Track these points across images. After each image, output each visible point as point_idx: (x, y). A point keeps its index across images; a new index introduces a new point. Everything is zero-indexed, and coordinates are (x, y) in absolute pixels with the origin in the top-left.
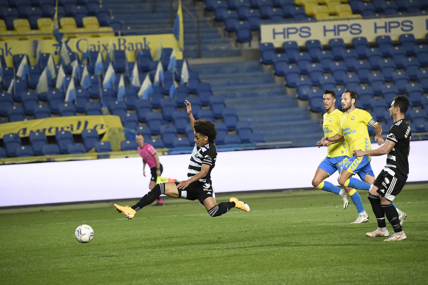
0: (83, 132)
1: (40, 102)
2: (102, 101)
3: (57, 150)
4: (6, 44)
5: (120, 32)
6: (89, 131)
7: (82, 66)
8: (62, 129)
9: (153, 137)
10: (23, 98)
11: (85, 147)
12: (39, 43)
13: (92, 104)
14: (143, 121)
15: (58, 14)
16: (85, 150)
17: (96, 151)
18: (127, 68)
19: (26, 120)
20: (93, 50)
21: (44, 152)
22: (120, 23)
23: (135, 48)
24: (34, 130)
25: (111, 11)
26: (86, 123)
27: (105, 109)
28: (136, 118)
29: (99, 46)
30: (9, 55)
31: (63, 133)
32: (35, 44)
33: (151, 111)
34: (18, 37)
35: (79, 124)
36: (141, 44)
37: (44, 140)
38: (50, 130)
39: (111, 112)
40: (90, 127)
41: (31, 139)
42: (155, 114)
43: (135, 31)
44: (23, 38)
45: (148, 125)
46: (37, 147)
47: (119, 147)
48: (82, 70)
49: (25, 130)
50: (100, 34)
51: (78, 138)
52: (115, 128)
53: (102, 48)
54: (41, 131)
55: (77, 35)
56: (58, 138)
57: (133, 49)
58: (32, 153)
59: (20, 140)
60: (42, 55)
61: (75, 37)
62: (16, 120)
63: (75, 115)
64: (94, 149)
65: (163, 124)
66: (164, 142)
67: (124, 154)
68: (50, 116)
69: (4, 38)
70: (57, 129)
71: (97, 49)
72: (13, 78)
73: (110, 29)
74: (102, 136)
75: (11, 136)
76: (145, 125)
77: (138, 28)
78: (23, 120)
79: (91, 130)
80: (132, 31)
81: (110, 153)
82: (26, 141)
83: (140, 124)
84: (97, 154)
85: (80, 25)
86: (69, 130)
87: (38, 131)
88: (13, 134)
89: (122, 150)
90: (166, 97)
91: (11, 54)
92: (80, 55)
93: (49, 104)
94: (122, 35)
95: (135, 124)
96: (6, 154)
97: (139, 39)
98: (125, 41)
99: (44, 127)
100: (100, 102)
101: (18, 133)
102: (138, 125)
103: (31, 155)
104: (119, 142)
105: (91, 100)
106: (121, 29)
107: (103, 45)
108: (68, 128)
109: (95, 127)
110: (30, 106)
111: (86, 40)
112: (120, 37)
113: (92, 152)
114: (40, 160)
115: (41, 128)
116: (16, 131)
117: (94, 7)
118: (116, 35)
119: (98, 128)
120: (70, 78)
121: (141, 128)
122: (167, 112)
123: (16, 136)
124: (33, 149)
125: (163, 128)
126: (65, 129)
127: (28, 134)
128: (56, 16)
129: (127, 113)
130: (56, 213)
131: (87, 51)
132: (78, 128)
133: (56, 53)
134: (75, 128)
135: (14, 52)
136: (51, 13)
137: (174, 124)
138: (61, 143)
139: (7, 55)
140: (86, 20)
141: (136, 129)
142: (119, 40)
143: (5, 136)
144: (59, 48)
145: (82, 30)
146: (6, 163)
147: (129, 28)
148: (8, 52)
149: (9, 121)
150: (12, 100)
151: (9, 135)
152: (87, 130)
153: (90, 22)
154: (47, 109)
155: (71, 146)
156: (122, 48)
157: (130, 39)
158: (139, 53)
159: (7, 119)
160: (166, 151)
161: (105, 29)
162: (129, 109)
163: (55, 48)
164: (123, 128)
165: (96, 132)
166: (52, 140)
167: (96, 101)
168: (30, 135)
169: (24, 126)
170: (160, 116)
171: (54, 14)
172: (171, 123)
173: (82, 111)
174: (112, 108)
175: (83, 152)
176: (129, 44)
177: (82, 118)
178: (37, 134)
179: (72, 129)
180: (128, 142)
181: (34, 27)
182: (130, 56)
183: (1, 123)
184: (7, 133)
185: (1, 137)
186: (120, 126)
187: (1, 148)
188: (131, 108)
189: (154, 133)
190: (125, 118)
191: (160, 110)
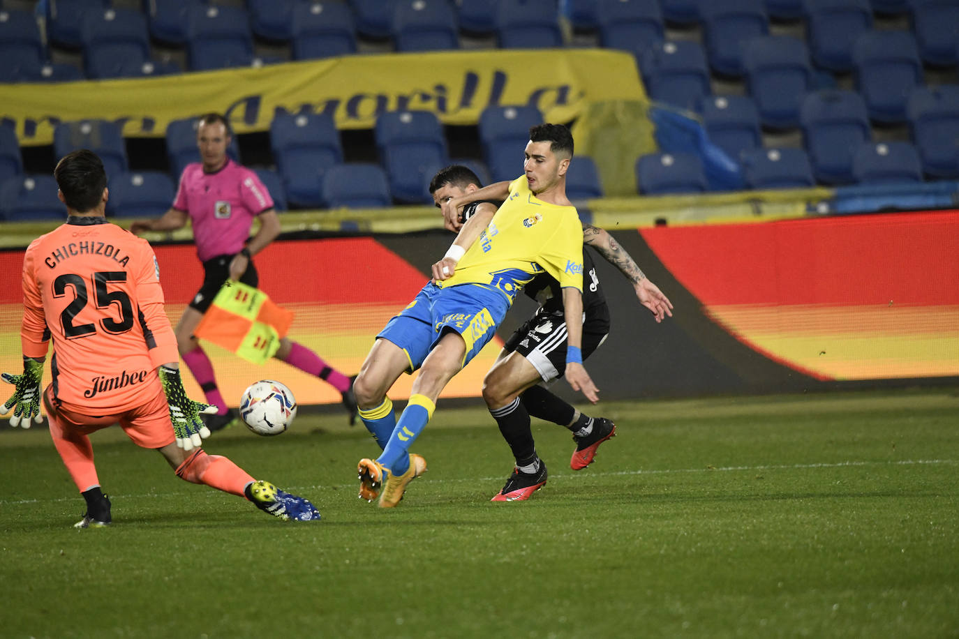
0: (485, 114)
3: (383, 187)
6: (510, 114)
8: (403, 101)
9: (770, 140)
11: (493, 176)
14: (729, 73)
19: (257, 64)
21: (327, 193)
24: (291, 104)
26: (500, 80)
28: (700, 62)
31: (406, 118)
33: (765, 31)
35: (471, 81)
37: (331, 147)
38: (352, 107)
40: (515, 95)
41: (278, 142)
42: (783, 43)
45: (750, 91)
46: (299, 171)
47: (632, 183)
49: (253, 104)
51: (463, 140)
52: (614, 103)
54: (319, 110)
56: (383, 138)
63: (455, 46)
65: (810, 86)
66: (813, 161)
67: (649, 208)
68: (353, 50)
70: (382, 100)
76: (737, 89)
78: (247, 64)
79: (518, 108)
81: (592, 204)
82: (256, 148)
83: (717, 86)
86: (431, 105)
87: (306, 109)
89: (641, 191)
101: (229, 113)
102: (708, 92)
104: (631, 161)
108: (425, 97)
109: (536, 96)
115: (317, 97)
119: (547, 103)
121: (721, 103)
122: (832, 37)
124: (285, 183)
125: (811, 104)
126: (415, 104)
127: (264, 122)
129: (665, 41)
132: (466, 101)
134: (453, 101)
137: (858, 86)
138: (396, 158)
141: (699, 108)
143: (173, 126)
149: (191, 66)
151: (191, 121)
152: (502, 110)
154: (343, 21)
159: (180, 56)
160: (823, 200)
162: (674, 26)
164: (645, 102)
165: (538, 115)
166: (359, 145)
168: (274, 123)
169: (251, 89)
170: (801, 55)
172: (847, 83)
173: (481, 30)
174: (604, 19)
177: (483, 60)
178: (302, 121)
179: (442, 104)
180: (667, 160)
183: (159, 72)
184: (184, 114)
185: (159, 129)
186: (633, 89)
187: (156, 177)
188: (679, 19)
189: (776, 126)
190: (657, 61)
191: (800, 29)
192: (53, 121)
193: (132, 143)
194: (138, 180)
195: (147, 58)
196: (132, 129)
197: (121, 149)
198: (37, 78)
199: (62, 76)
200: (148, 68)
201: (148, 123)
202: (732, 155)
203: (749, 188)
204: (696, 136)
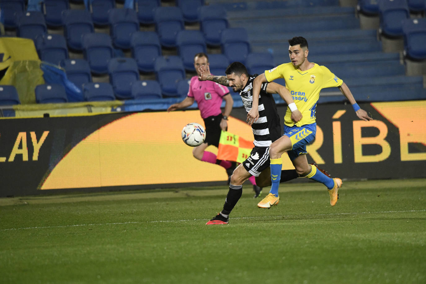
9: (95, 79)
14: (76, 49)
28: (63, 44)
33: (92, 31)
39: (17, 32)
42: (100, 36)
45: (86, 58)
47: (33, 98)
52: (24, 62)
65: (113, 56)
66: (114, 88)
76: (80, 56)
81: (14, 107)
83: (71, 55)
89: (38, 102)
90: (118, 6)
95: (61, 54)
102: (67, 57)
104: (33, 88)
121: (73, 62)
122: (122, 34)
125: (113, 64)
129: (47, 34)
137: (133, 56)
141: (63, 65)
160: (119, 106)
162: (50, 27)
164: (39, 62)
170: (109, 42)
172: (129, 54)
174: (19, 24)
180: (49, 88)
186: (35, 57)
188: (54, 25)
189: (98, 72)
190: (44, 43)
191: (108, 30)
202: (79, 86)
203: (86, 100)
204: (62, 77)
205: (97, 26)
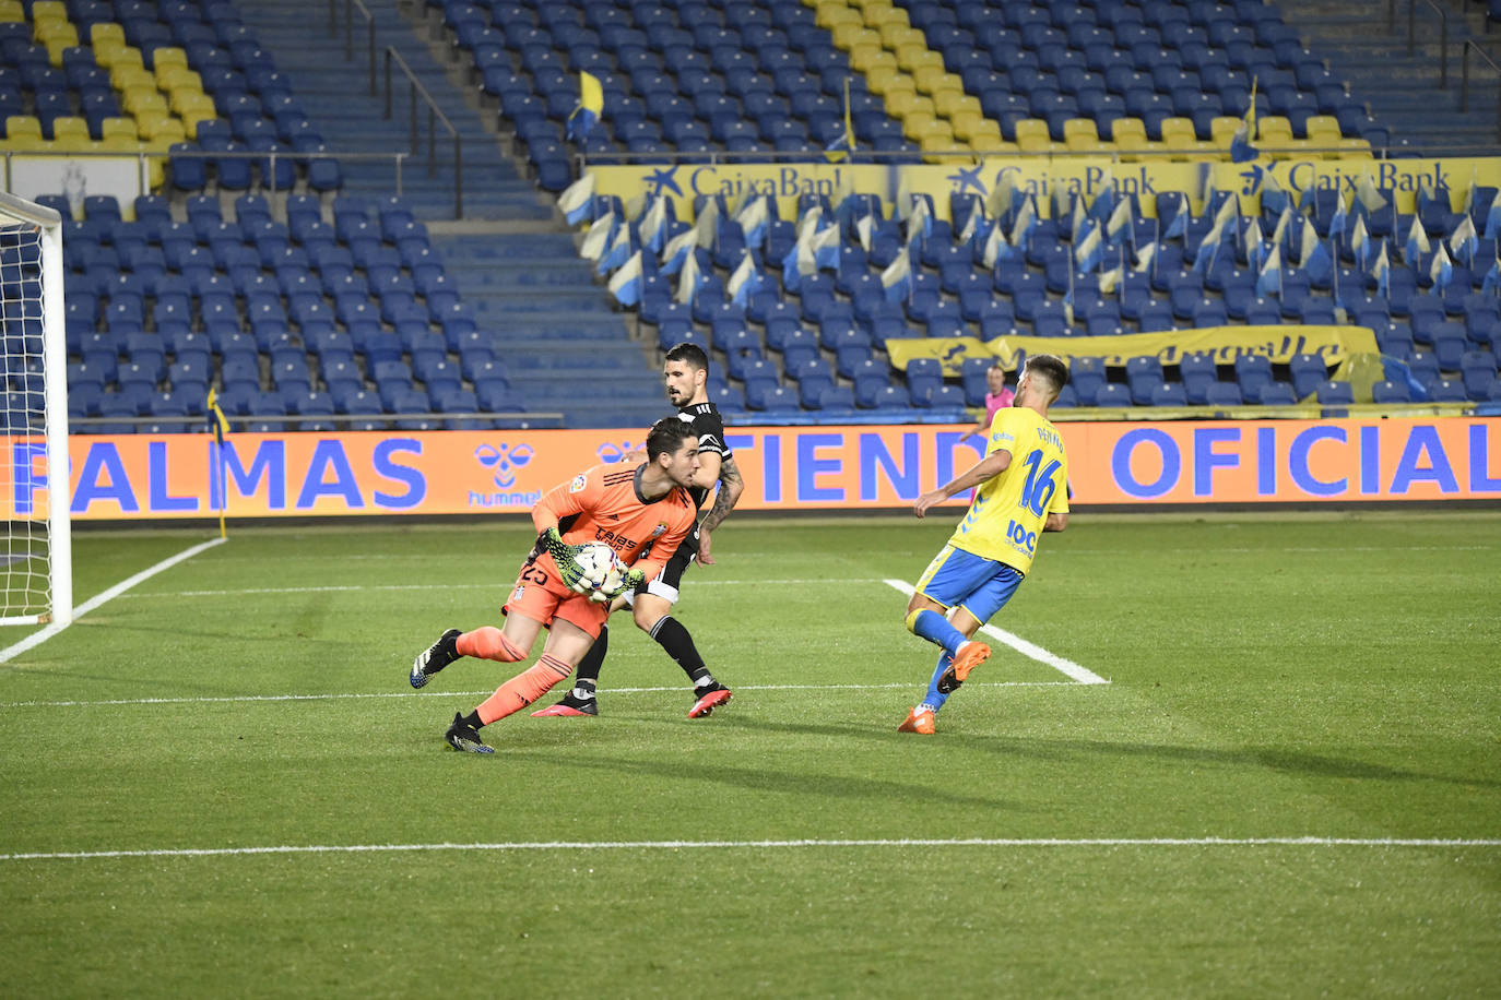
0: (1293, 359)
1: (1207, 293)
2: (1337, 295)
3: (1238, 395)
4: (1143, 170)
5: (1384, 151)
6: (1307, 359)
7: (1300, 220)
8: (1250, 351)
9: (1444, 376)
10: (1172, 284)
11: (1296, 390)
12: (1212, 168)
13: (1315, 300)
14: (1423, 341)
15: (1257, 109)
16: (1295, 399)
17: (1319, 401)
18: (1396, 228)
19: (1175, 330)
20: (1324, 187)
21: (1209, 397)
22: (1386, 132)
23: (1415, 186)
24: (1192, 351)
25: (1368, 105)
26: (1302, 341)
27: (1340, 313)
28: (1408, 335)
29: (1337, 179)
30: (1147, 191)
31: (1251, 359)
32: (1204, 171)
33: (1443, 320)
34: (1169, 156)
35: (1287, 341)
36: (1429, 176)
37: (1211, 374)
38: (1223, 353)
39: (1354, 319)
40: (1309, 349)
41: (1184, 370)
42: (1452, 327)
43: (1420, 149)
44: (1178, 158)
45: (1434, 351)
46: (1196, 386)
47: (1369, 395)
48: (1299, 229)
49: (1172, 350)
50: (1341, 154)
51: (1281, 372)
52: (1362, 355)
53: (1344, 184)
54: (1206, 354)
55: (1292, 155)
56: (1239, 369)
57: (1411, 188)
58: (1183, 398)
59: (1161, 372)
60: (1215, 193)
61: (1287, 159)
62: (1154, 329)
63: (1278, 322)
64: (1314, 396)
65: (1466, 349)
66: (1467, 388)
67: (1379, 410)
68: (1225, 324)
69: (1140, 157)
70: (1239, 350)
71: (1333, 186)
72: (1152, 241)
73: (1365, 144)
74: (1334, 369)
75: (1143, 361)
76: (1428, 349)
77: (1425, 144)
78: (1170, 329)
79: (1310, 356)
80: (1411, 149)
81: (1347, 407)
82: (1172, 373)
83: (1416, 347)
84: (1322, 407)
85: (1300, 133)
86: (1265, 353)
87: (1199, 354)
88: (1147, 358)
89: (1375, 401)
90: (1476, 291)
91: (1152, 191)
92: (1296, 195)
93: (1224, 299)
94: (1389, 156)
95: (1404, 348)
96: (1132, 398)
97: (1427, 165)
98: (1394, 169)
99: (1212, 345)
100: (1333, 296)
101: (1159, 355)
102: (1412, 350)
103: (1182, 403)
104: (1371, 384)
105: (1314, 293)
106: (1388, 145)
107: (1347, 178)
108: (1262, 349)
109: (1321, 349)
110: (1185, 301)
111: (1310, 165)
112: (1384, 161)
113: (1311, 403)
114: (1201, 414)
115: (1205, 348)
116: (1153, 353)
117: (1333, 97)
118: (1377, 155)
119: (1324, 354)
120: (1273, 245)
121: (1419, 356)
122: (1478, 324)
123: (1154, 361)
124: (1187, 391)
125: (1466, 359)
126: (1257, 352)
127: (1177, 360)
128: (1251, 113)
129: (1389, 323)
130: (1230, 527)
131: (1313, 187)
132: (1283, 351)
133: (1245, 191)
134: (1277, 351)
135: (1160, 186)
136: (1242, 107)
137: (1491, 350)
138: (1246, 380)
139: (1144, 192)
140: (1314, 124)
141: (1407, 359)
142: (1382, 167)
143: (1130, 361)
144: (1252, 180)
145: (1302, 144)
146: (1131, 417)
147: (1405, 142)
148: (1145, 186)
149: (1140, 330)
150: (1148, 285)
151: (1139, 359)
152: (1303, 356)
153: (1323, 128)
154: (1220, 308)
155: (1266, 389)
156: (1388, 184)
157: (1406, 166)
158: (1425, 195)
159: (1135, 325)
160: (1471, 409)
161: (1353, 143)
162: (1394, 315)
163: (1243, 180)
164: (1379, 354)
165: (1322, 360)
166: (1226, 373)
167: (1324, 294)
168: (1182, 361)
169: (1171, 343)
170: (1463, 333)
171: (1247, 108)
172: (1485, 348)
173: (1293, 316)
174: (1358, 311)
175: (1292, 402)
176: (1403, 176)
177: (1293, 330)
178: (1197, 360)
179: (1271, 353)
180: (1389, 385)
181: (1204, 135)
182: (1403, 203)
183: (1125, 333)
184: (1135, 355)
185: (1123, 363)
186: (1374, 349)
187: (1121, 387)
188: (1398, 312)
189: (1448, 369)
190: (1385, 334)
191: (1462, 320)
192: (1070, 357)
193: (1110, 370)
194: (1111, 388)
195: (1119, 326)
196: (1109, 362)
197: (1104, 372)
198: (1062, 335)
199: (1075, 334)
200: (1119, 331)
201: (1118, 359)
202: (1423, 383)
203: (1432, 400)
204: (1405, 373)
205: (1449, 315)
